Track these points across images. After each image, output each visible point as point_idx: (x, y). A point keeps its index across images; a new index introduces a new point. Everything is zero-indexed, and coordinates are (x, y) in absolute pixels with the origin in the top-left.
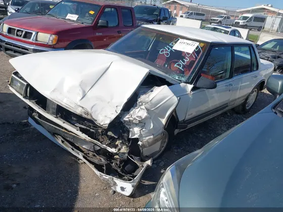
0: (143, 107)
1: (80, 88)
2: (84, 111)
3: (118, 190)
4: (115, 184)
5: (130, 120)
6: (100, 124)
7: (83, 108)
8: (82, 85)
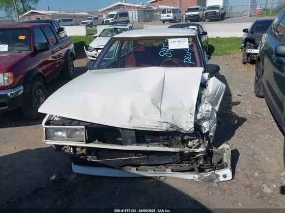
0: (206, 102)
1: (154, 106)
2: (169, 125)
3: (222, 179)
4: (218, 176)
5: (203, 117)
6: (186, 131)
7: (167, 122)
8: (154, 102)
